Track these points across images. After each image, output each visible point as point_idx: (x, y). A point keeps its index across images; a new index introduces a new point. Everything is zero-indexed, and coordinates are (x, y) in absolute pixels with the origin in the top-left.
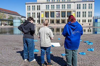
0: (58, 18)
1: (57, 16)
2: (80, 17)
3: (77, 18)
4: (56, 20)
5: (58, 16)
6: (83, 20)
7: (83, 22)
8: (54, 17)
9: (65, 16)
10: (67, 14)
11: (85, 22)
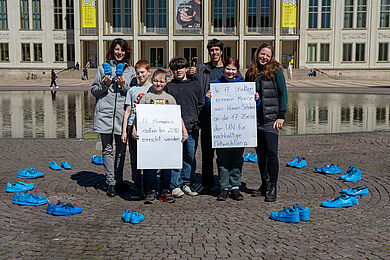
0: (195, 33)
1: (185, 18)
2: (326, 24)
3: (313, 32)
4: (177, 43)
5: (193, 22)
6: (347, 47)
7: (347, 57)
8: (163, 23)
9: (232, 23)
10: (249, 10)
11: (360, 57)
